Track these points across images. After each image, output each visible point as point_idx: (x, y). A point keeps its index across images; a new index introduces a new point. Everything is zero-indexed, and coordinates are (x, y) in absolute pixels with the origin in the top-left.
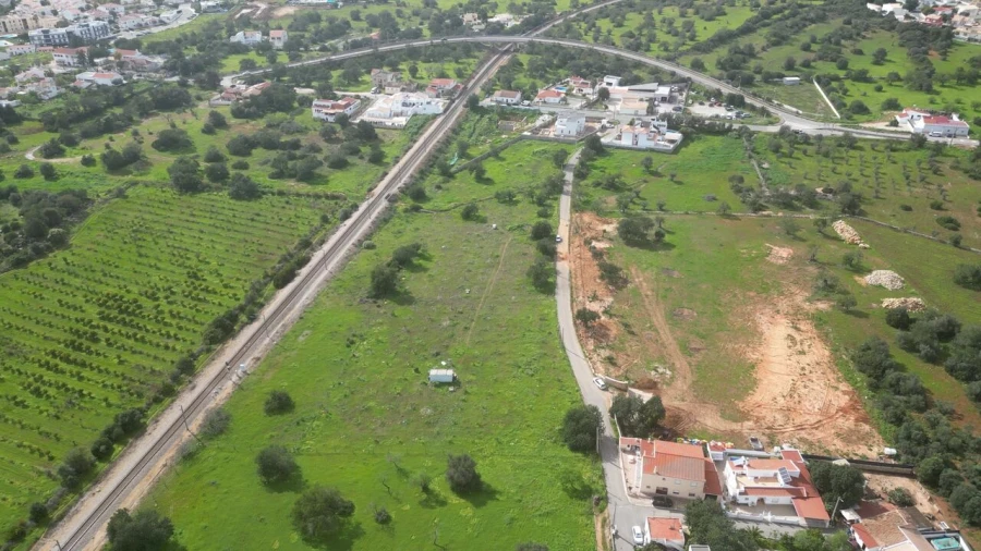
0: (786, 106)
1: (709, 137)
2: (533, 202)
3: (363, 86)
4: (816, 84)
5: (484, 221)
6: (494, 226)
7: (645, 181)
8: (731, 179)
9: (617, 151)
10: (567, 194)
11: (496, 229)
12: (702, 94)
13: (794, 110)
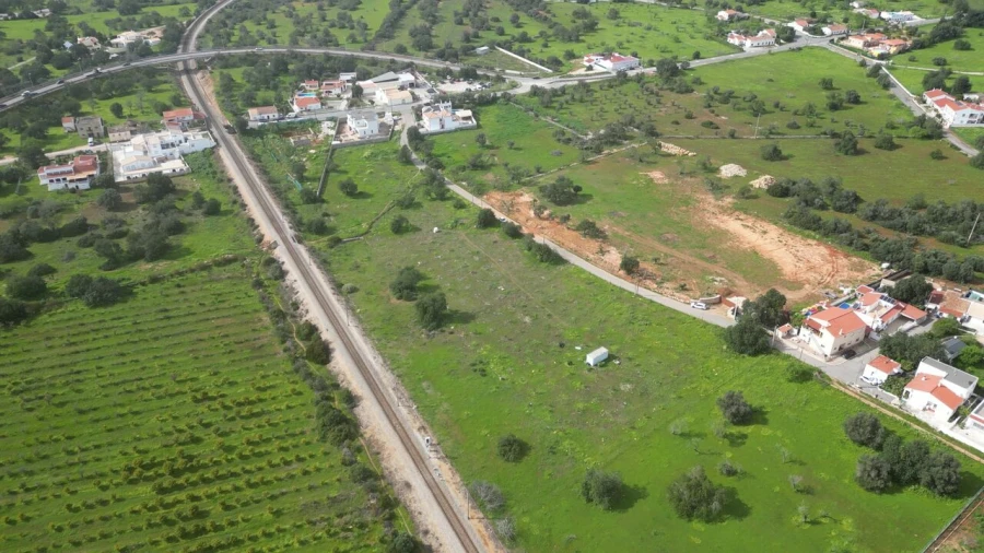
0: (507, 71)
1: (487, 108)
2: (434, 200)
3: (65, 142)
4: (501, 50)
5: (417, 229)
6: (436, 229)
7: (494, 155)
8: (555, 135)
9: (434, 138)
10: (449, 184)
11: (438, 232)
12: (434, 74)
13: (518, 73)
